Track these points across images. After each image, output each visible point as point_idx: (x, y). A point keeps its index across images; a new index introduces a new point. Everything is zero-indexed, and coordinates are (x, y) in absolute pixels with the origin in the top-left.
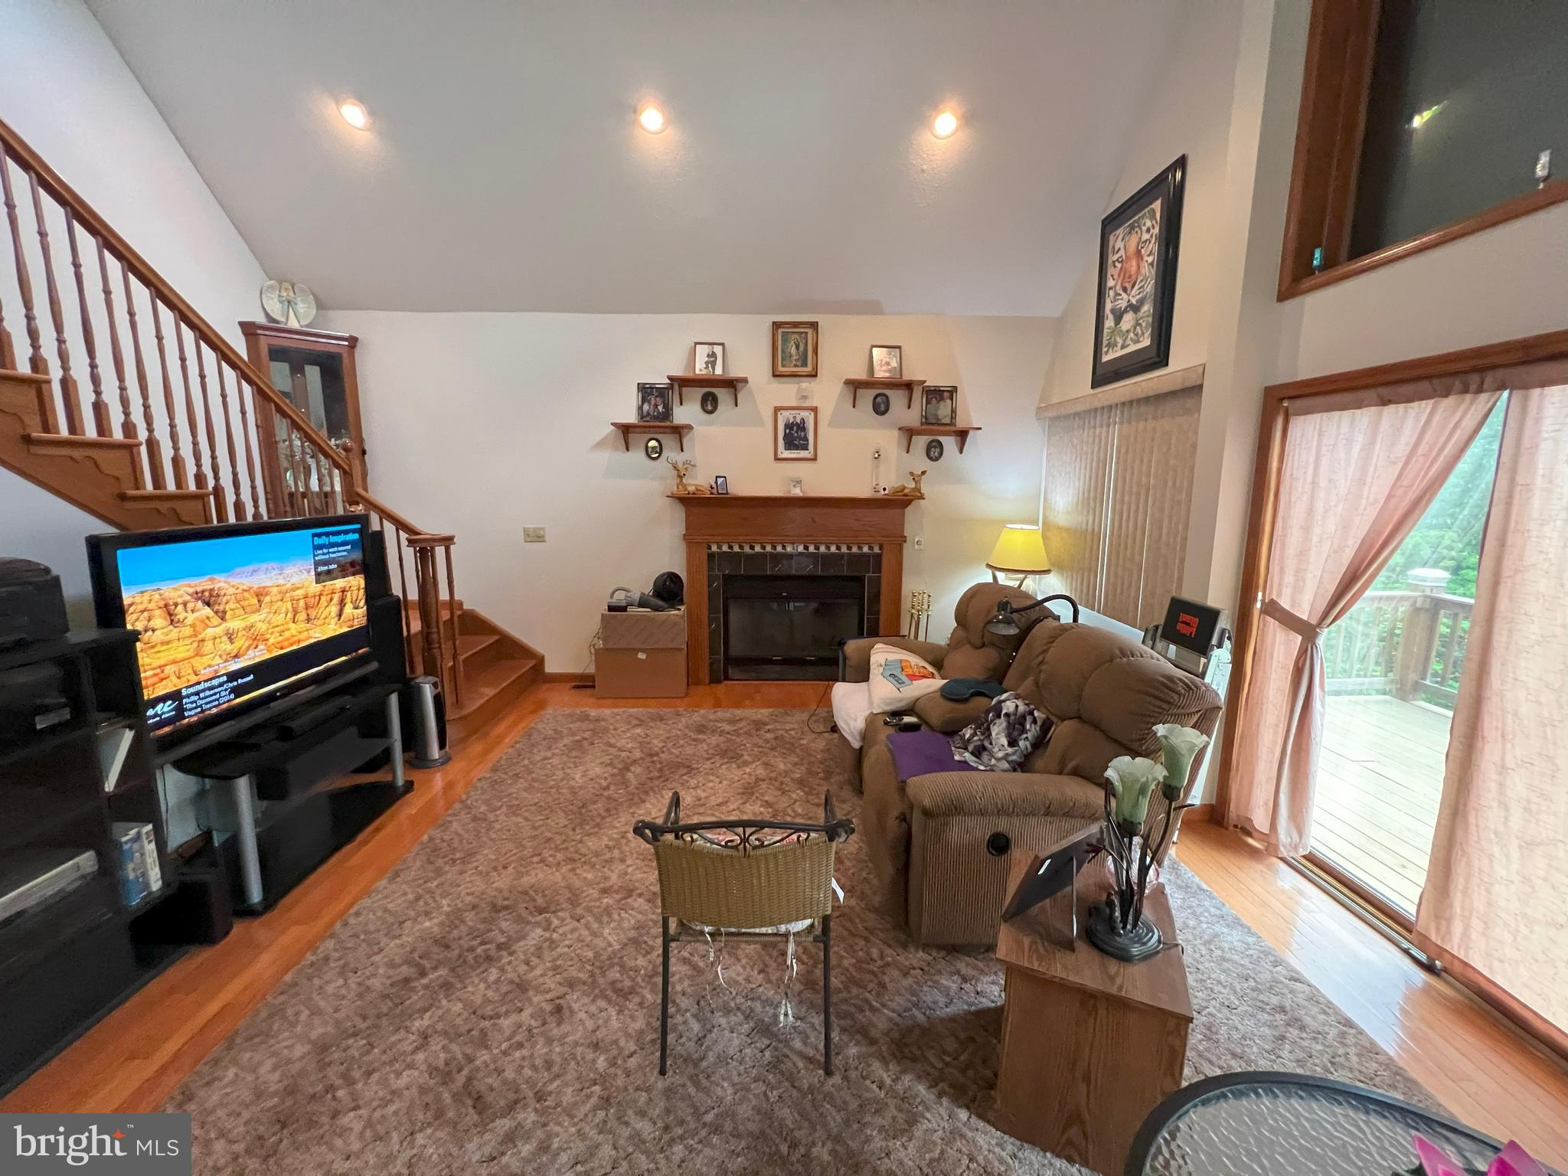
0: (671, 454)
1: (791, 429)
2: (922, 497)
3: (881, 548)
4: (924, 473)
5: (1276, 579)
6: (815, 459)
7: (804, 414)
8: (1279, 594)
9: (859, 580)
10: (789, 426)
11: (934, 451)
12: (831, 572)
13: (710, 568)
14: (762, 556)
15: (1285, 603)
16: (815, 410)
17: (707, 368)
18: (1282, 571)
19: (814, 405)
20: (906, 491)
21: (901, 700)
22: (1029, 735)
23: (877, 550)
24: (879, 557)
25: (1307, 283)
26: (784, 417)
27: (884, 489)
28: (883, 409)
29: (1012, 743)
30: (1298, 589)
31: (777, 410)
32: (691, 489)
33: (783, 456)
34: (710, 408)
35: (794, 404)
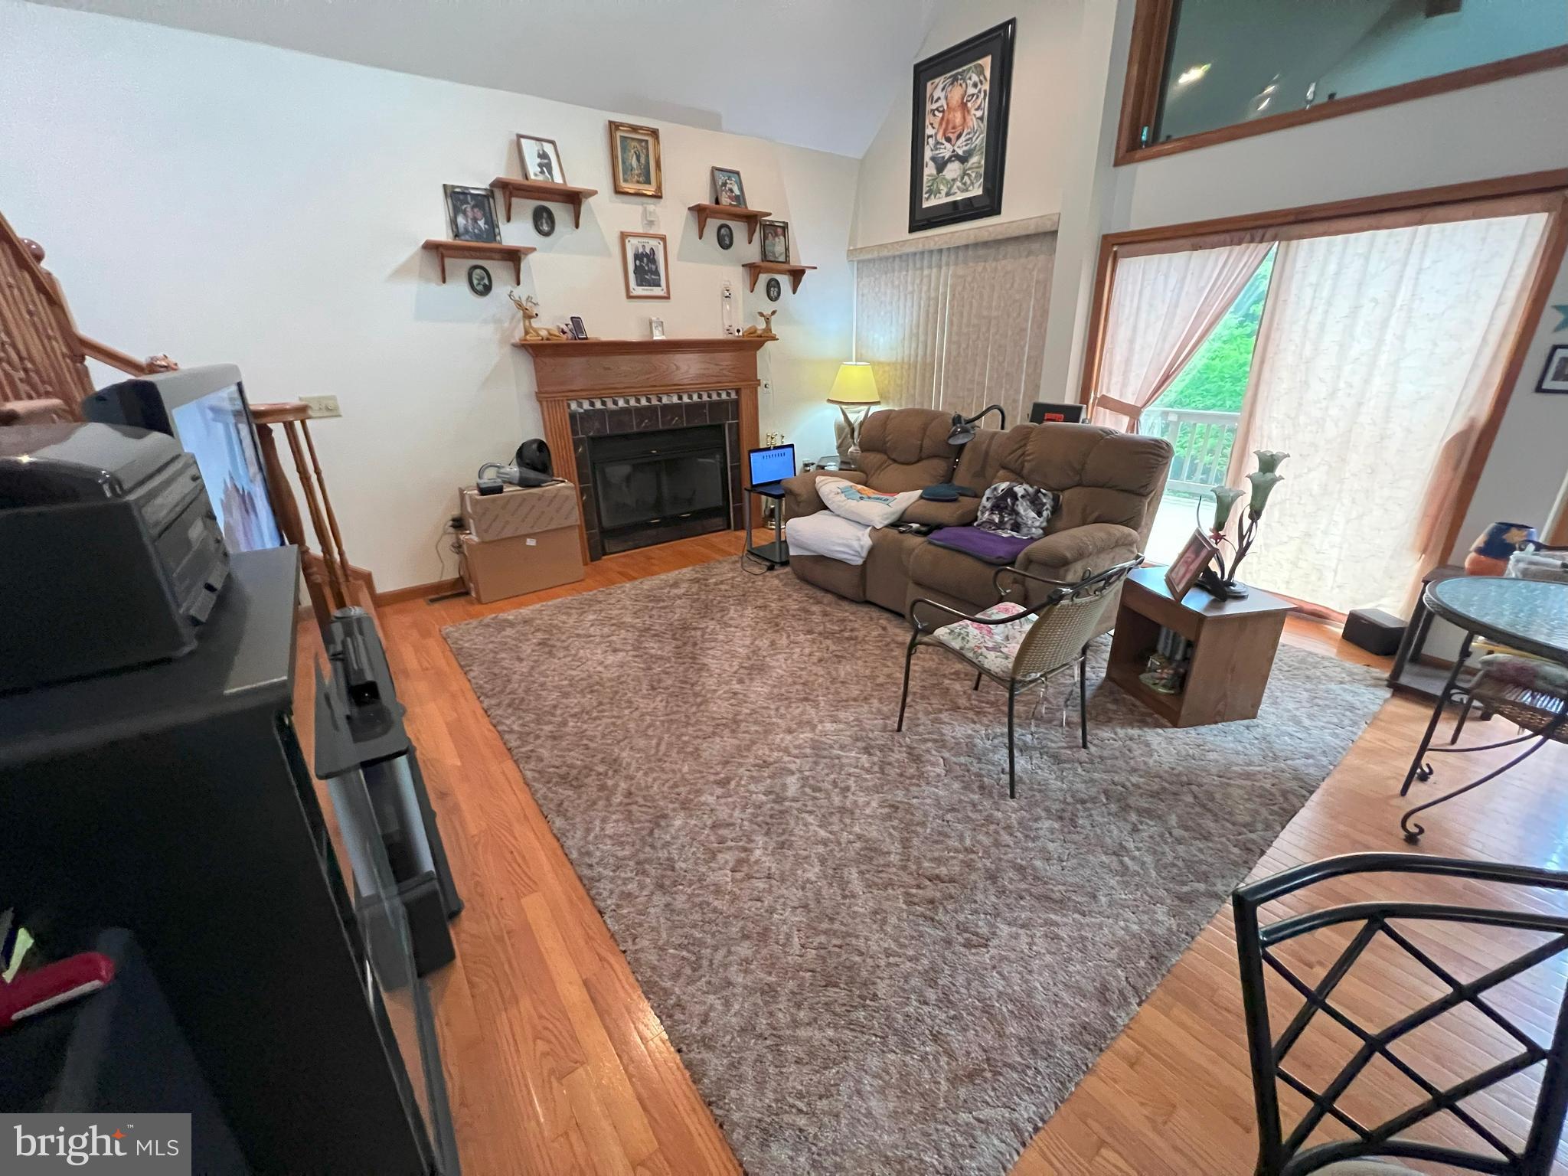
0: (502, 288)
1: (641, 261)
2: (774, 338)
3: (738, 391)
4: (774, 313)
5: (1106, 380)
6: (668, 298)
7: (653, 243)
8: (1108, 390)
9: (720, 428)
10: (638, 257)
11: (773, 291)
12: (697, 423)
13: (574, 432)
14: (626, 411)
15: (1114, 395)
16: (663, 239)
17: (542, 172)
18: (1110, 373)
19: (662, 232)
20: (759, 332)
21: (893, 513)
22: (1048, 506)
23: (733, 396)
24: (736, 403)
25: (1139, 154)
26: (632, 245)
27: (738, 331)
28: (727, 242)
29: (1039, 514)
30: (1124, 385)
31: (624, 236)
32: (544, 333)
33: (635, 293)
34: (545, 228)
35: (640, 231)
